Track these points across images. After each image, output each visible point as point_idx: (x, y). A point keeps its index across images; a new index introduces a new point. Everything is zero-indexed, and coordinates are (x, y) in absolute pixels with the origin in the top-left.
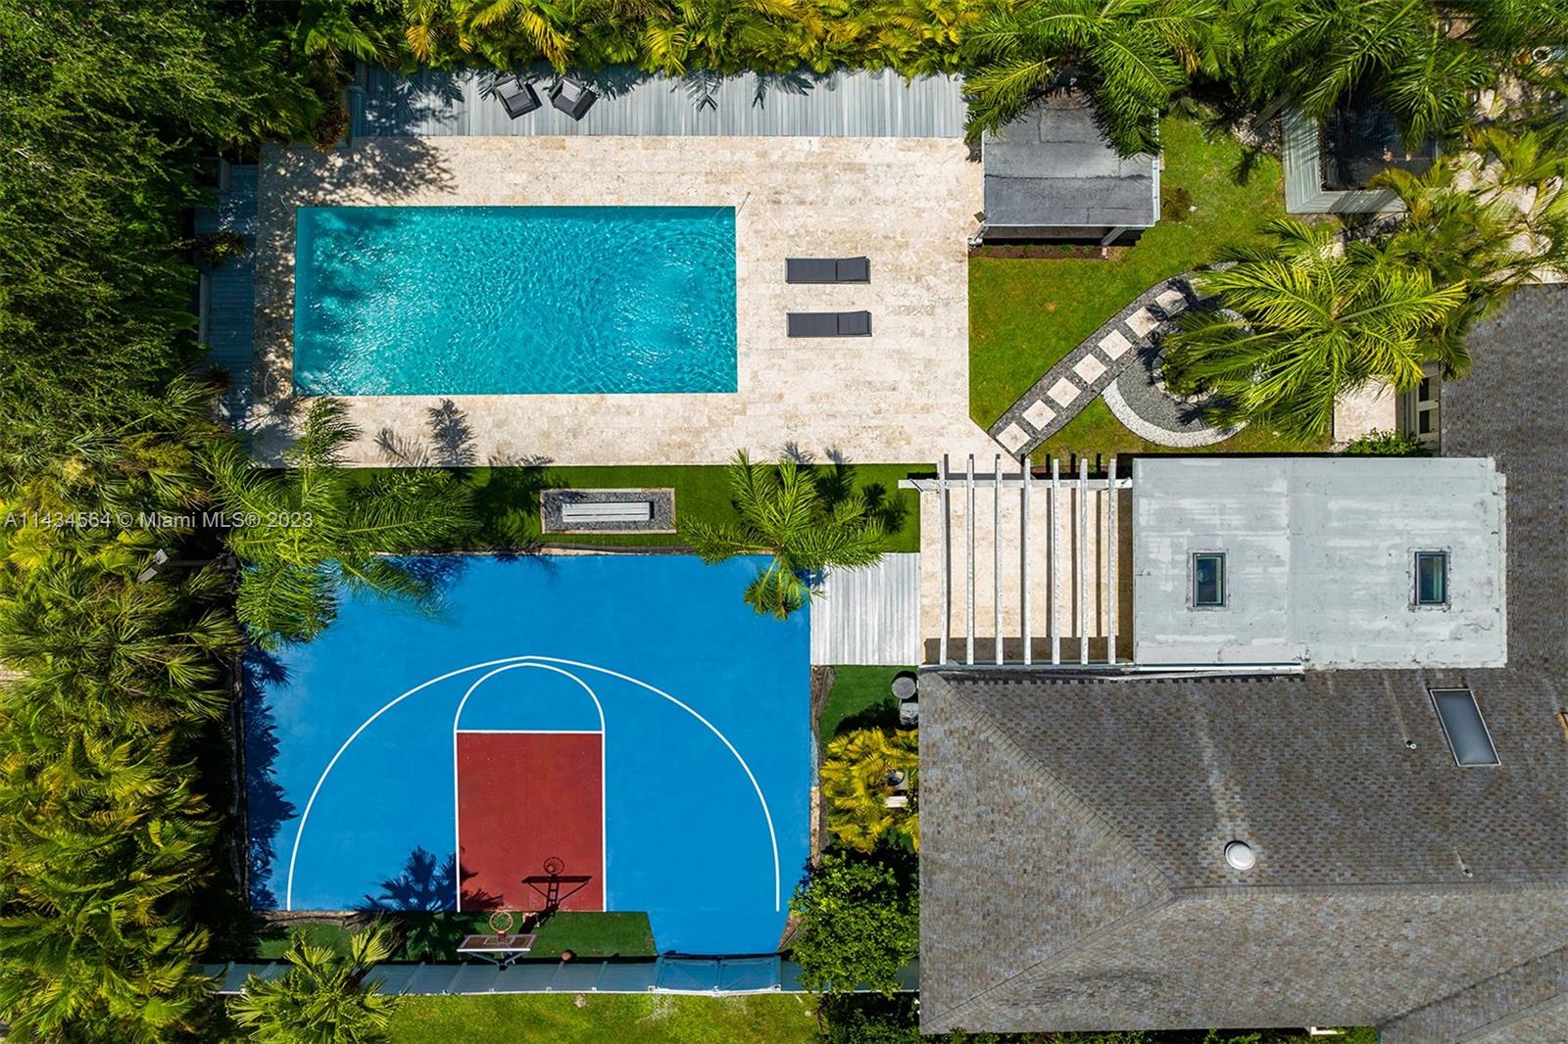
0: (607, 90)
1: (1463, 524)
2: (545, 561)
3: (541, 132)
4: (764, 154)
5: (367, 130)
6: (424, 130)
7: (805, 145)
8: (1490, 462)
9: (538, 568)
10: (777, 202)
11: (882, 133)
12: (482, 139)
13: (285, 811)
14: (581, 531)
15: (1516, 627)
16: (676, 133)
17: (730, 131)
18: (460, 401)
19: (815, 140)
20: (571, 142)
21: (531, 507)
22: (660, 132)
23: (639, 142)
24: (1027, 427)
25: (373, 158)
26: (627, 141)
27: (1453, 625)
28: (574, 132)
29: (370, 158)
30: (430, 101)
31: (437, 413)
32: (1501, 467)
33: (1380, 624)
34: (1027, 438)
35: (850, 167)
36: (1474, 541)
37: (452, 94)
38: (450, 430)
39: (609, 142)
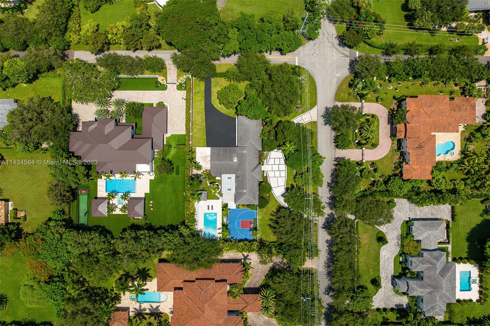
0: (196, 219)
4: (200, 211)
6: (198, 230)
7: (200, 209)
8: (221, 175)
10: (204, 210)
12: (199, 226)
14: (226, 221)
15: (232, 174)
20: (199, 222)
21: (225, 224)
22: (199, 217)
24: (219, 196)
30: (196, 229)
33: (232, 181)
36: (227, 176)
38: (219, 229)
39: (199, 220)
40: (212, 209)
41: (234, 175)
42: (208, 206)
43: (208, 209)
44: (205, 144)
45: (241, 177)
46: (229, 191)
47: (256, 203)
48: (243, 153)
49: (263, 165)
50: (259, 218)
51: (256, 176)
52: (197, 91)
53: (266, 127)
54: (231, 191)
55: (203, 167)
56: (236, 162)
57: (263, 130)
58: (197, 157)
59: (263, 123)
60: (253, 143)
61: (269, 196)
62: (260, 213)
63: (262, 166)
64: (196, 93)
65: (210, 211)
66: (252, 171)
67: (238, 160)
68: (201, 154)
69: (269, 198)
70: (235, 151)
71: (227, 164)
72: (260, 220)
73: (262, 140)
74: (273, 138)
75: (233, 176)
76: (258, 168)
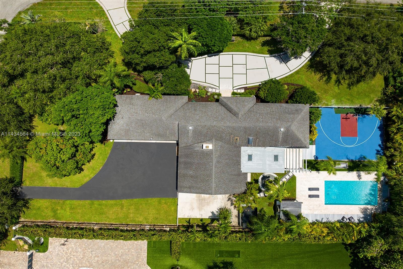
0: (340, 220)
1: (246, 164)
2: (348, 159)
3: (348, 215)
4: (321, 211)
5: (369, 215)
6: (362, 216)
7: (316, 213)
8: (243, 172)
9: (349, 158)
10: (320, 205)
11: (307, 214)
12: (355, 214)
13: (379, 128)
14: (343, 163)
15: (240, 152)
16: (331, 214)
17: (325, 215)
18: (358, 180)
19: (315, 213)
20: (344, 213)
21: (349, 166)
22: (333, 214)
23: (336, 213)
24: (289, 175)
25: (368, 212)
26: (337, 213)
27: (247, 152)
28: (344, 215)
29: (369, 212)
30: (361, 220)
31: (361, 179)
32: (241, 171)
33: (256, 152)
34: (289, 174)
35: (311, 210)
36: (245, 162)
37: (359, 220)
38: (359, 176)
39: (340, 213)
40: (317, 189)
41: (243, 149)
42: (310, 196)
43: (317, 196)
44: (170, 200)
45: (250, 135)
46: (279, 158)
47: (306, 108)
48: (194, 131)
49: (219, 95)
50: (336, 104)
51: (247, 108)
52: (52, 214)
53: (135, 88)
54: (279, 154)
55: (223, 206)
56: (215, 146)
57: (142, 94)
58: (199, 217)
59: (128, 93)
60: (172, 111)
61: (288, 84)
62: (324, 101)
63: (223, 95)
64: (55, 216)
65: (322, 193)
66: (235, 114)
67: (209, 140)
68: (193, 209)
69: (293, 85)
70: (188, 147)
71: (218, 162)
72: (339, 101)
73: (164, 94)
74: (160, 75)
75: (245, 151)
76: (229, 103)
